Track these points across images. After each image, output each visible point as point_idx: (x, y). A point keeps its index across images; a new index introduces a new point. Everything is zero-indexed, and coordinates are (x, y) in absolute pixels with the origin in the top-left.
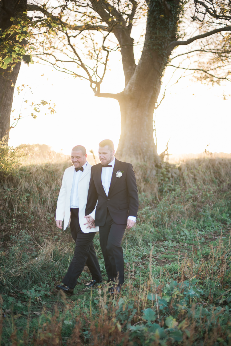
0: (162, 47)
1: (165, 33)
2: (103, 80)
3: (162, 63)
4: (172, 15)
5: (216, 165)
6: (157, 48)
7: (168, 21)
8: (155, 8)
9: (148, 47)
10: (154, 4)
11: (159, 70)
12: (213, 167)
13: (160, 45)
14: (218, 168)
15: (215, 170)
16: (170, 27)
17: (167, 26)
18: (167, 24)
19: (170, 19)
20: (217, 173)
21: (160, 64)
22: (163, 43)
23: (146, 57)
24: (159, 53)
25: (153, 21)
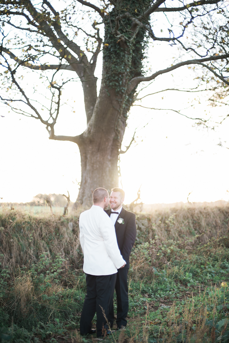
0: (119, 83)
1: (121, 68)
2: (56, 121)
3: (121, 102)
4: (129, 47)
5: (196, 215)
6: (113, 84)
7: (124, 54)
8: (110, 41)
9: (104, 84)
10: (108, 36)
11: (119, 109)
12: (193, 218)
13: (117, 81)
14: (198, 218)
15: (194, 220)
16: (126, 61)
17: (123, 60)
18: (123, 58)
19: (126, 52)
20: (196, 224)
21: (120, 102)
22: (120, 79)
23: (104, 95)
24: (117, 90)
25: (108, 54)
